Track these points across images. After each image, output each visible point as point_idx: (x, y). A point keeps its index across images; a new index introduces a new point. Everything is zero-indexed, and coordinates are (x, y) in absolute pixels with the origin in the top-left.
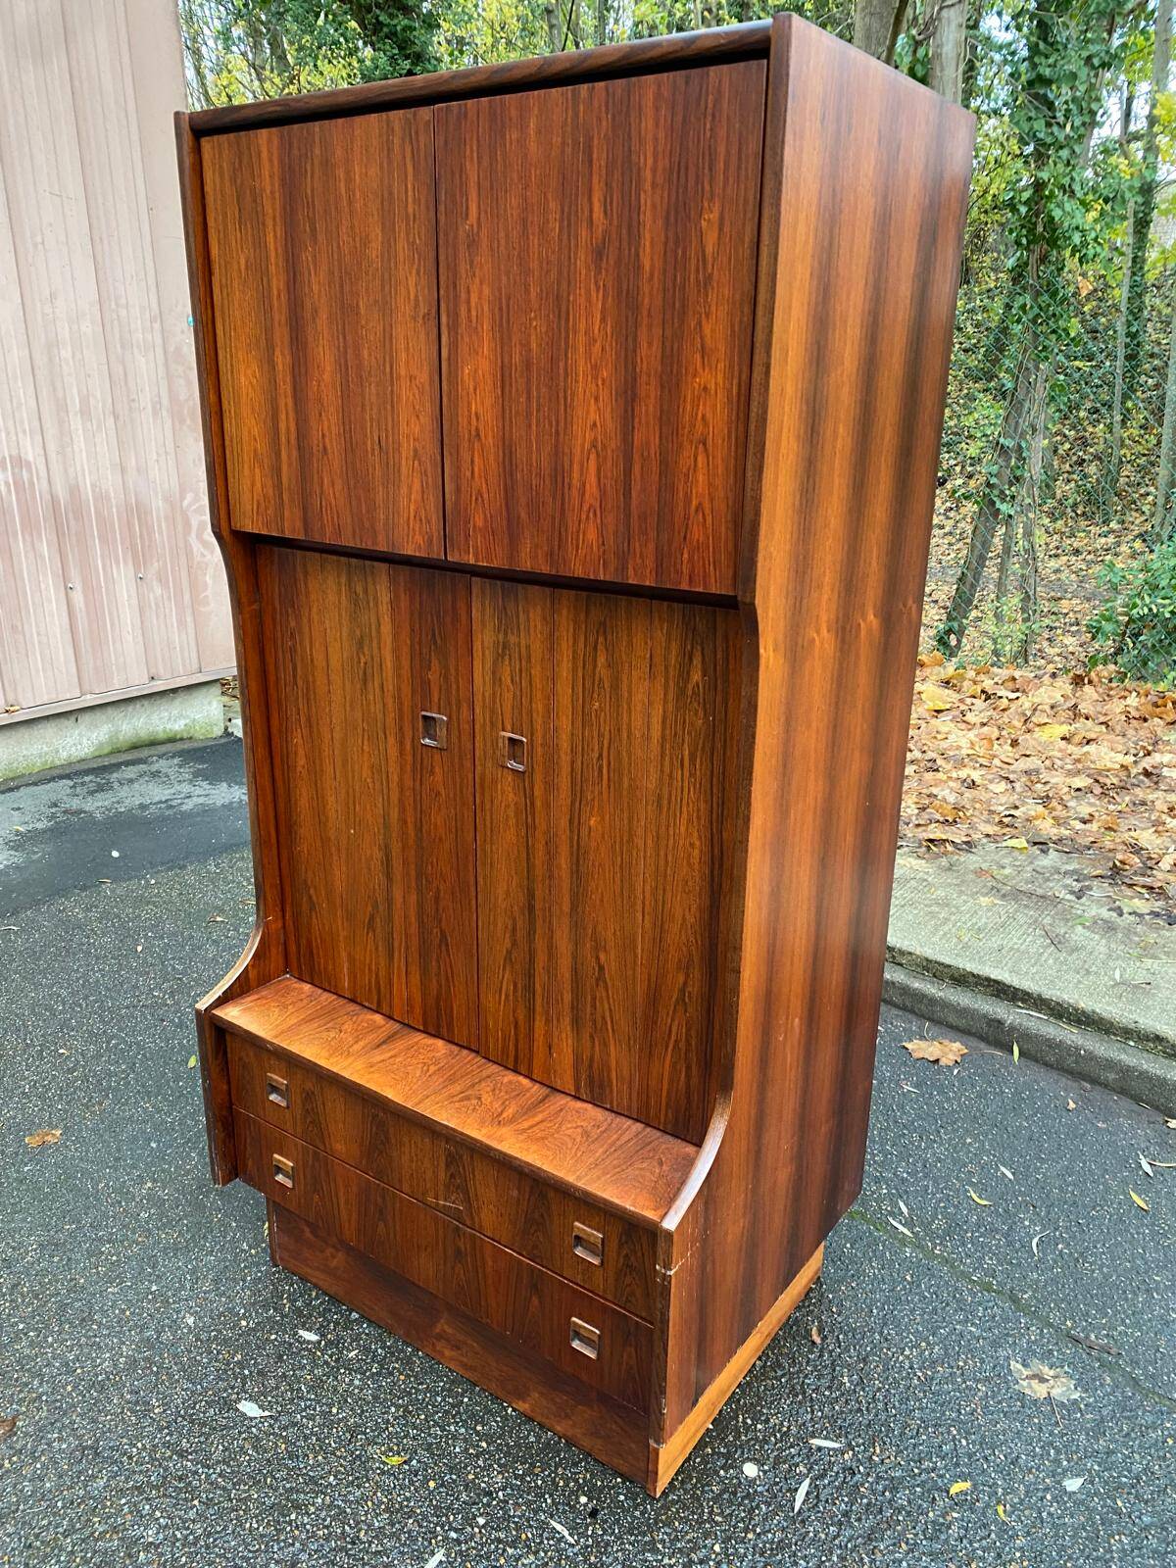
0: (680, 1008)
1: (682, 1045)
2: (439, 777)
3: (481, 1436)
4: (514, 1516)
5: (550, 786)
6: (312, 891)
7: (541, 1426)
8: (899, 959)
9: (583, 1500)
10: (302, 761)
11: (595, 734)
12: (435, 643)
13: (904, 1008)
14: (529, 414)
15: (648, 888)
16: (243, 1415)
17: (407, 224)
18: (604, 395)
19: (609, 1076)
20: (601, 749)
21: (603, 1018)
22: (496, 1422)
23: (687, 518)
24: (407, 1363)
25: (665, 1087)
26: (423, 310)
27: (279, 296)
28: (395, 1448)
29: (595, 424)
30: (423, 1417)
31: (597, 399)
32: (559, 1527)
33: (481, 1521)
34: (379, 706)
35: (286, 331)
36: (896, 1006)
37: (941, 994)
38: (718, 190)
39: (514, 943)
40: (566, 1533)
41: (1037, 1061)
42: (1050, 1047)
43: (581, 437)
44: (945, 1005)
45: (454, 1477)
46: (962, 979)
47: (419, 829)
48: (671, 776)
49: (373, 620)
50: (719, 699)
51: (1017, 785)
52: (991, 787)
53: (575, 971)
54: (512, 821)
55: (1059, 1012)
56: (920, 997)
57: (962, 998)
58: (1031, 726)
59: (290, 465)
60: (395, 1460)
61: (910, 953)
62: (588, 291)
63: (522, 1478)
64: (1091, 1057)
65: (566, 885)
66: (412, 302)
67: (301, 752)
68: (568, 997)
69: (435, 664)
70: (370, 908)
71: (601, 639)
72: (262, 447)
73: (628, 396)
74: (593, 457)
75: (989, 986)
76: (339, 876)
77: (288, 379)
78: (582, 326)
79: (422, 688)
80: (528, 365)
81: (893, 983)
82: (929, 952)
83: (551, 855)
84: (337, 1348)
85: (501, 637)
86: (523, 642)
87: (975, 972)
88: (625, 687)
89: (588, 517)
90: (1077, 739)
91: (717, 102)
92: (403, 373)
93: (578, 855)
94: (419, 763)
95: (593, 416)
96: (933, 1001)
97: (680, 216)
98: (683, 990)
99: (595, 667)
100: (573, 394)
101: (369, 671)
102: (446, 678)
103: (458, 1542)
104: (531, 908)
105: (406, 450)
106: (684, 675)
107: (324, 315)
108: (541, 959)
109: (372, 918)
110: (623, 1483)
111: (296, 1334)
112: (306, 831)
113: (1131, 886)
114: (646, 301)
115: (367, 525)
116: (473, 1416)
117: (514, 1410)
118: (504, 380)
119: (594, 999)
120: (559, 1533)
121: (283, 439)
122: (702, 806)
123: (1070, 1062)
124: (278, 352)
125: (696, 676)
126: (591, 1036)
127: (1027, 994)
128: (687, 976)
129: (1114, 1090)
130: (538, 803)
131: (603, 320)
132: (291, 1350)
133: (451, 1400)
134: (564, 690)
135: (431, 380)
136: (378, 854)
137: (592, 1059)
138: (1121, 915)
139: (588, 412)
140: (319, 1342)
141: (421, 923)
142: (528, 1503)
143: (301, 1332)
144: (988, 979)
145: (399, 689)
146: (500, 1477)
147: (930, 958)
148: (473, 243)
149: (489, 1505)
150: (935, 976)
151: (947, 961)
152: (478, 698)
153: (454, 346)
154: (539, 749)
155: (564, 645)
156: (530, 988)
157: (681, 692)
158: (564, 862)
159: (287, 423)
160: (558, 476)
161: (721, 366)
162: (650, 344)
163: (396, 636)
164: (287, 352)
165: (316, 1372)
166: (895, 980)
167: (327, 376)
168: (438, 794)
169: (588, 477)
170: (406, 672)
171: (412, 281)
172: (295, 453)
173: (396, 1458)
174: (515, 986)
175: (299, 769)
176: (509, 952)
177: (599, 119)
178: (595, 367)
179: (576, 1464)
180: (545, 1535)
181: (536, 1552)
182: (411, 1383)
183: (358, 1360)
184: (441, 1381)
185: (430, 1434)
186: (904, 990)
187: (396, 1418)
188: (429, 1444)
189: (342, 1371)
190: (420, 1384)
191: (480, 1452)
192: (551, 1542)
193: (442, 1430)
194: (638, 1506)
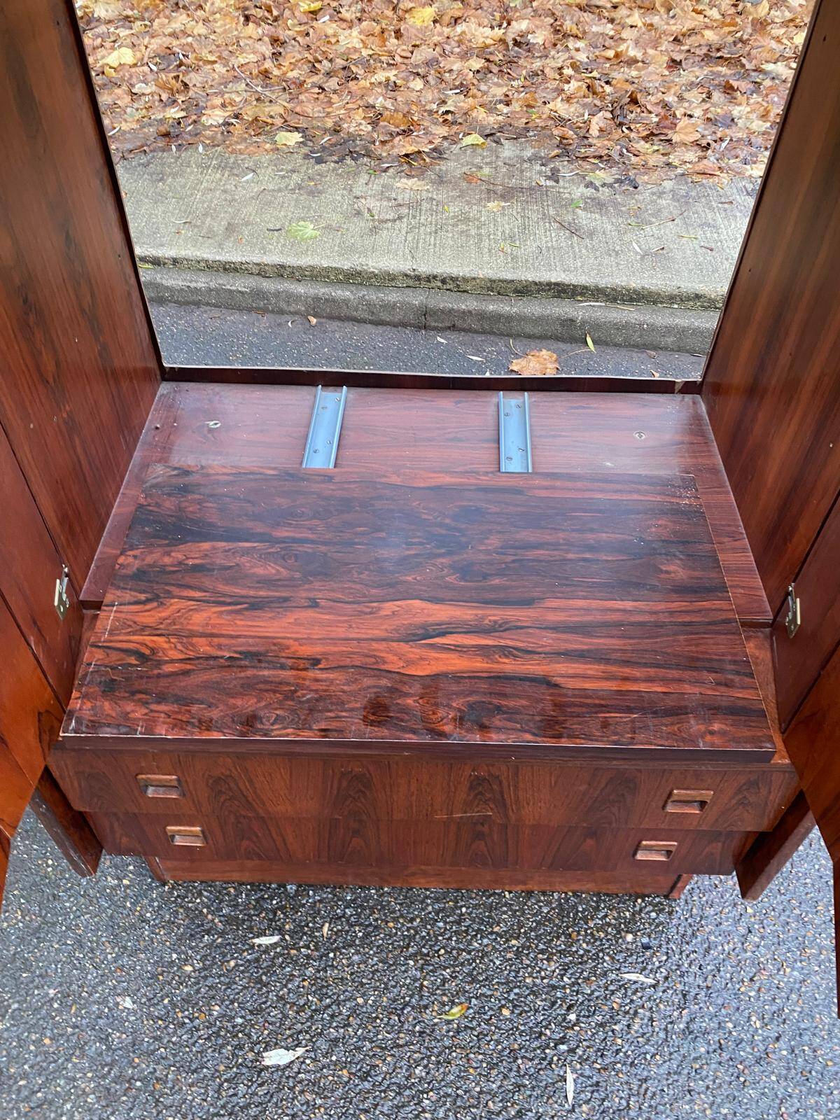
3: (508, 935)
4: (593, 992)
7: (543, 892)
8: (463, 287)
9: (630, 937)
13: (484, 332)
16: (278, 1068)
22: (505, 913)
24: (383, 907)
28: (445, 999)
30: (442, 951)
32: (633, 977)
33: (573, 1017)
36: (476, 332)
37: (513, 309)
40: (642, 978)
41: (607, 344)
42: (618, 329)
44: (521, 318)
45: (516, 991)
46: (524, 290)
51: (430, 78)
52: (411, 85)
55: (614, 296)
56: (497, 317)
57: (534, 308)
58: (401, 13)
60: (456, 1013)
61: (474, 279)
63: (566, 952)
64: (652, 328)
75: (549, 290)
81: (470, 312)
82: (490, 274)
84: (305, 934)
87: (537, 280)
90: (446, 19)
96: (509, 318)
103: (572, 1051)
110: (643, 901)
111: (252, 947)
113: (585, 158)
116: (482, 921)
117: (510, 892)
120: (635, 982)
123: (636, 338)
127: (585, 288)
129: (672, 350)
132: (261, 967)
133: (451, 919)
138: (597, 189)
140: (283, 939)
142: (592, 971)
143: (257, 941)
144: (549, 284)
146: (552, 963)
147: (494, 278)
149: (564, 998)
150: (499, 294)
151: (509, 277)
165: (308, 973)
166: (471, 308)
173: (456, 1010)
179: (597, 909)
180: (629, 993)
181: (636, 1013)
182: (403, 925)
183: (336, 934)
184: (428, 905)
185: (462, 964)
186: (482, 316)
187: (422, 969)
188: (470, 974)
189: (331, 955)
190: (412, 920)
191: (518, 954)
192: (639, 994)
193: (469, 953)
194: (670, 913)
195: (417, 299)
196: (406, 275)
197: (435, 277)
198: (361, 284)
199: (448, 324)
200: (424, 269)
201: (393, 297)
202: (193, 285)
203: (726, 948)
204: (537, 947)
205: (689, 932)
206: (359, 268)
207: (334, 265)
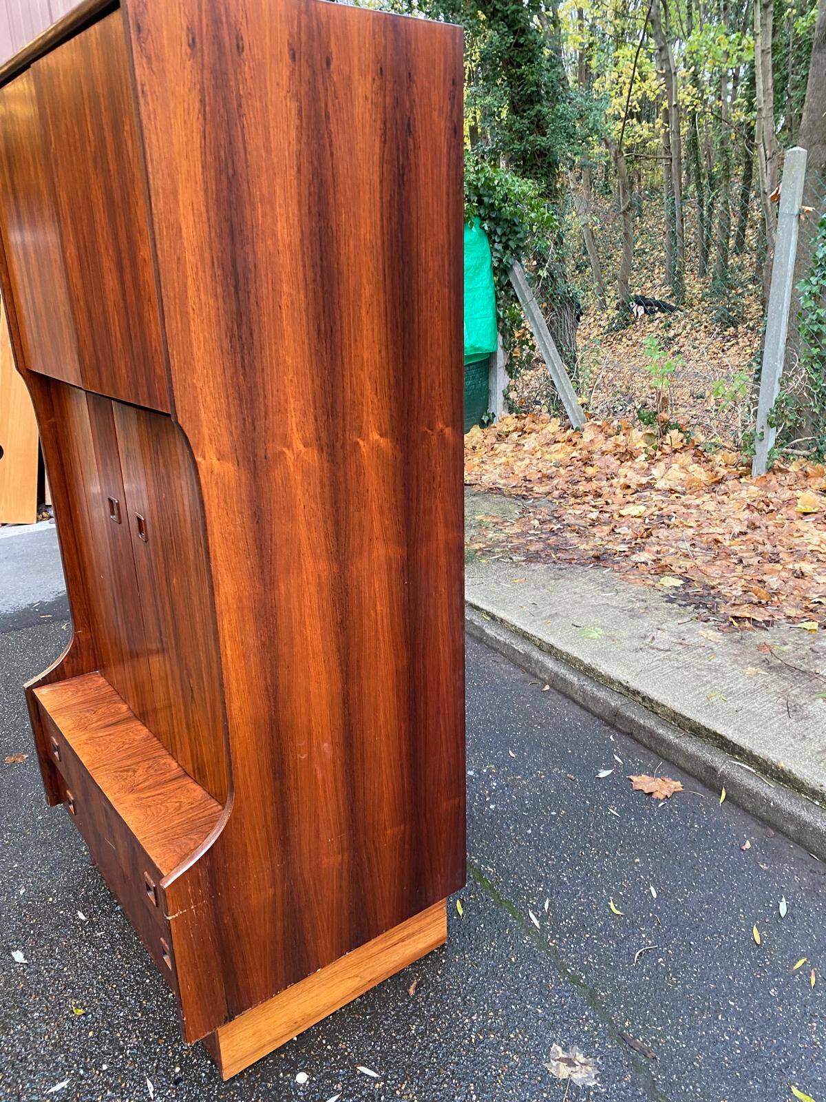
3: (142, 1009)
4: (127, 1070)
5: (156, 553)
6: (96, 616)
8: (656, 709)
9: (178, 1070)
13: (650, 749)
14: (91, 284)
16: (13, 959)
18: (112, 267)
19: (205, 768)
20: (170, 528)
21: (197, 725)
23: (153, 357)
24: (128, 948)
28: (85, 1003)
29: (113, 289)
30: (115, 986)
31: (110, 271)
32: (150, 1084)
36: (645, 746)
37: (676, 741)
40: (151, 1090)
41: (738, 806)
42: (749, 796)
44: (678, 749)
45: (108, 1032)
46: (697, 731)
47: (120, 579)
52: (817, 578)
53: (183, 689)
54: (147, 578)
55: (766, 769)
56: (662, 741)
57: (692, 747)
60: (80, 1012)
61: (663, 705)
62: (96, 191)
63: (149, 1044)
64: (777, 809)
65: (171, 627)
68: (183, 708)
70: (114, 632)
71: (159, 447)
73: (120, 267)
74: (115, 313)
75: (716, 739)
76: (103, 607)
78: (98, 218)
79: (107, 481)
80: (86, 248)
81: (644, 727)
82: (677, 707)
83: (163, 604)
85: (126, 442)
87: (707, 726)
88: (172, 483)
89: (120, 357)
93: (172, 606)
95: (111, 283)
96: (670, 746)
97: (117, 129)
99: (159, 466)
100: (102, 268)
102: (113, 473)
103: (82, 1078)
111: (76, 913)
112: (89, 574)
114: (116, 196)
116: (145, 993)
117: (172, 995)
119: (192, 711)
120: (147, 1088)
123: (762, 811)
126: (195, 738)
127: (742, 749)
129: (792, 839)
131: (104, 212)
132: (66, 923)
133: (139, 979)
136: (111, 595)
137: (197, 754)
139: (109, 281)
140: (85, 922)
143: (79, 913)
144: (715, 733)
147: (677, 711)
149: (116, 1057)
150: (677, 726)
151: (688, 715)
158: (168, 609)
160: (107, 327)
162: (122, 228)
165: (71, 941)
169: (116, 327)
170: (101, 467)
178: (107, 247)
180: (138, 1088)
182: (122, 961)
183: (101, 939)
186: (652, 734)
187: (99, 983)
190: (127, 963)
191: (133, 1021)
193: (121, 999)
195: (615, 702)
196: (621, 683)
197: (639, 693)
198: (591, 678)
199: (628, 731)
200: (634, 685)
201: (601, 694)
202: (498, 637)
204: (143, 1027)
206: (593, 666)
207: (581, 658)
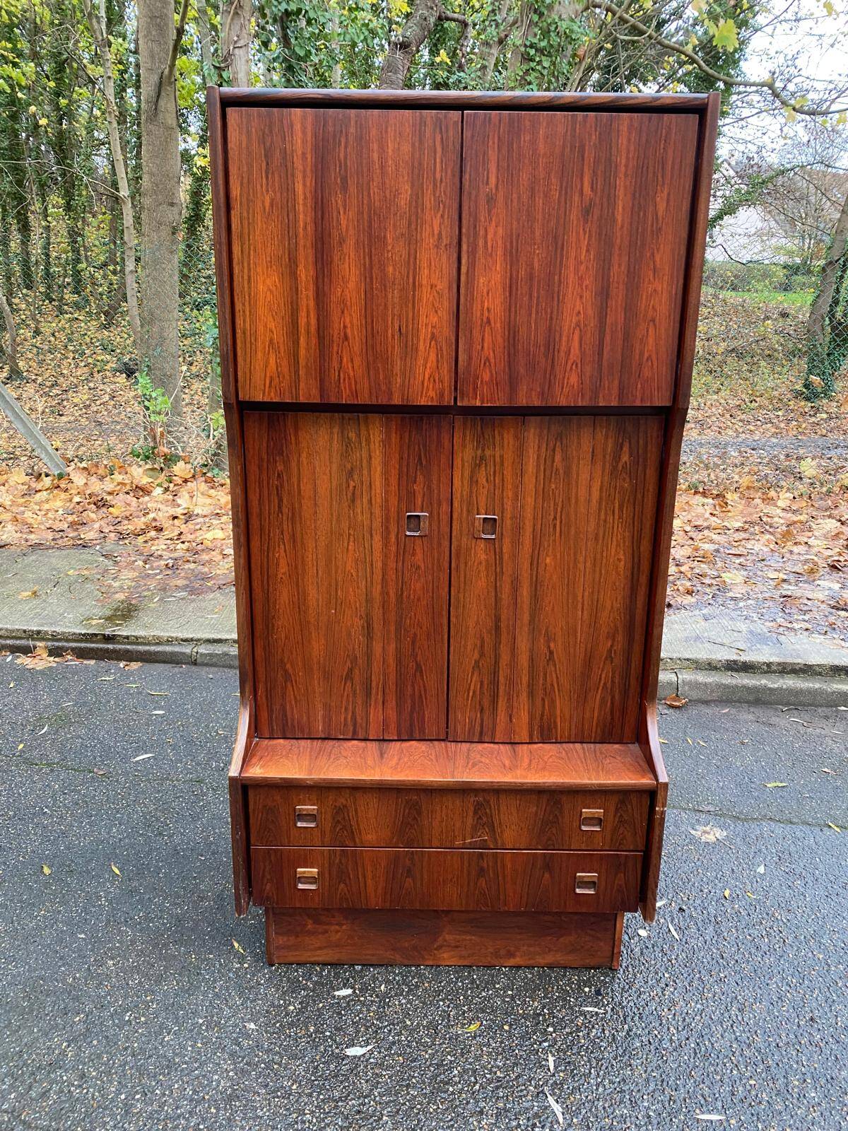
0: (608, 662)
1: (609, 685)
2: (419, 556)
3: (505, 989)
4: (564, 1017)
5: (516, 542)
6: (288, 666)
7: (528, 967)
9: (587, 989)
10: (283, 568)
11: (552, 505)
12: (421, 464)
14: (530, 307)
15: (586, 594)
16: (355, 1057)
17: (435, 185)
18: (587, 294)
19: (555, 722)
20: (556, 513)
21: (552, 685)
22: (503, 978)
23: (640, 364)
25: (596, 715)
26: (445, 241)
27: (305, 228)
28: (465, 1021)
29: (579, 312)
30: (462, 998)
31: (581, 297)
32: (590, 1009)
33: (551, 1029)
34: (366, 516)
35: (311, 252)
38: (667, 181)
39: (482, 654)
40: (596, 1010)
43: (568, 321)
45: (512, 1017)
47: (400, 597)
48: (605, 521)
49: (365, 454)
50: (640, 468)
53: (532, 659)
54: (483, 574)
59: (308, 350)
60: (473, 1028)
62: (578, 233)
63: (545, 997)
65: (526, 607)
66: (436, 237)
67: (283, 562)
68: (525, 679)
69: (420, 478)
70: (348, 663)
71: (558, 444)
72: (279, 335)
73: (604, 294)
74: (577, 332)
76: (317, 647)
77: (311, 287)
78: (573, 254)
79: (408, 498)
80: (531, 277)
83: (515, 589)
84: (369, 990)
85: (479, 452)
86: (497, 455)
88: (574, 472)
89: (571, 368)
91: (668, 133)
92: (424, 282)
93: (536, 585)
94: (404, 549)
95: (579, 307)
97: (642, 194)
98: (610, 651)
99: (553, 461)
100: (564, 295)
101: (358, 493)
102: (429, 487)
103: (551, 1046)
104: (497, 628)
105: (424, 333)
106: (617, 457)
107: (351, 242)
108: (505, 658)
109: (351, 670)
110: (595, 971)
111: (334, 997)
112: (284, 621)
114: (618, 241)
115: (384, 388)
116: (487, 983)
118: (511, 287)
119: (545, 674)
120: (592, 1012)
121: (302, 330)
122: (627, 534)
124: (301, 267)
125: (625, 458)
126: (543, 699)
128: (614, 640)
130: (506, 557)
131: (588, 251)
132: (340, 1007)
134: (530, 481)
135: (450, 288)
136: (360, 623)
137: (542, 715)
139: (575, 306)
140: (354, 992)
141: (399, 662)
142: (563, 1007)
143: (337, 993)
145: (387, 501)
146: (535, 1003)
148: (491, 200)
149: (545, 1020)
152: (457, 497)
153: (472, 265)
154: (509, 522)
155: (531, 451)
156: (495, 683)
157: (615, 468)
158: (525, 592)
159: (308, 318)
160: (550, 346)
161: (666, 278)
162: (620, 265)
163: (386, 464)
164: (311, 267)
165: (372, 1009)
167: (351, 285)
168: (419, 567)
169: (572, 345)
170: (394, 488)
171: (436, 222)
172: (314, 341)
173: (472, 1027)
174: (482, 683)
175: (280, 576)
176: (477, 662)
177: (590, 135)
178: (581, 278)
179: (564, 976)
180: (588, 1017)
181: (593, 1027)
182: (434, 985)
183: (390, 989)
184: (450, 975)
185: (476, 1004)
187: (449, 1007)
188: (481, 1009)
189: (387, 1000)
190: (440, 982)
191: (512, 997)
192: (594, 1018)
193: (480, 998)
194: (613, 978)
203: (652, 994)
204: (525, 995)
205: (627, 987)
